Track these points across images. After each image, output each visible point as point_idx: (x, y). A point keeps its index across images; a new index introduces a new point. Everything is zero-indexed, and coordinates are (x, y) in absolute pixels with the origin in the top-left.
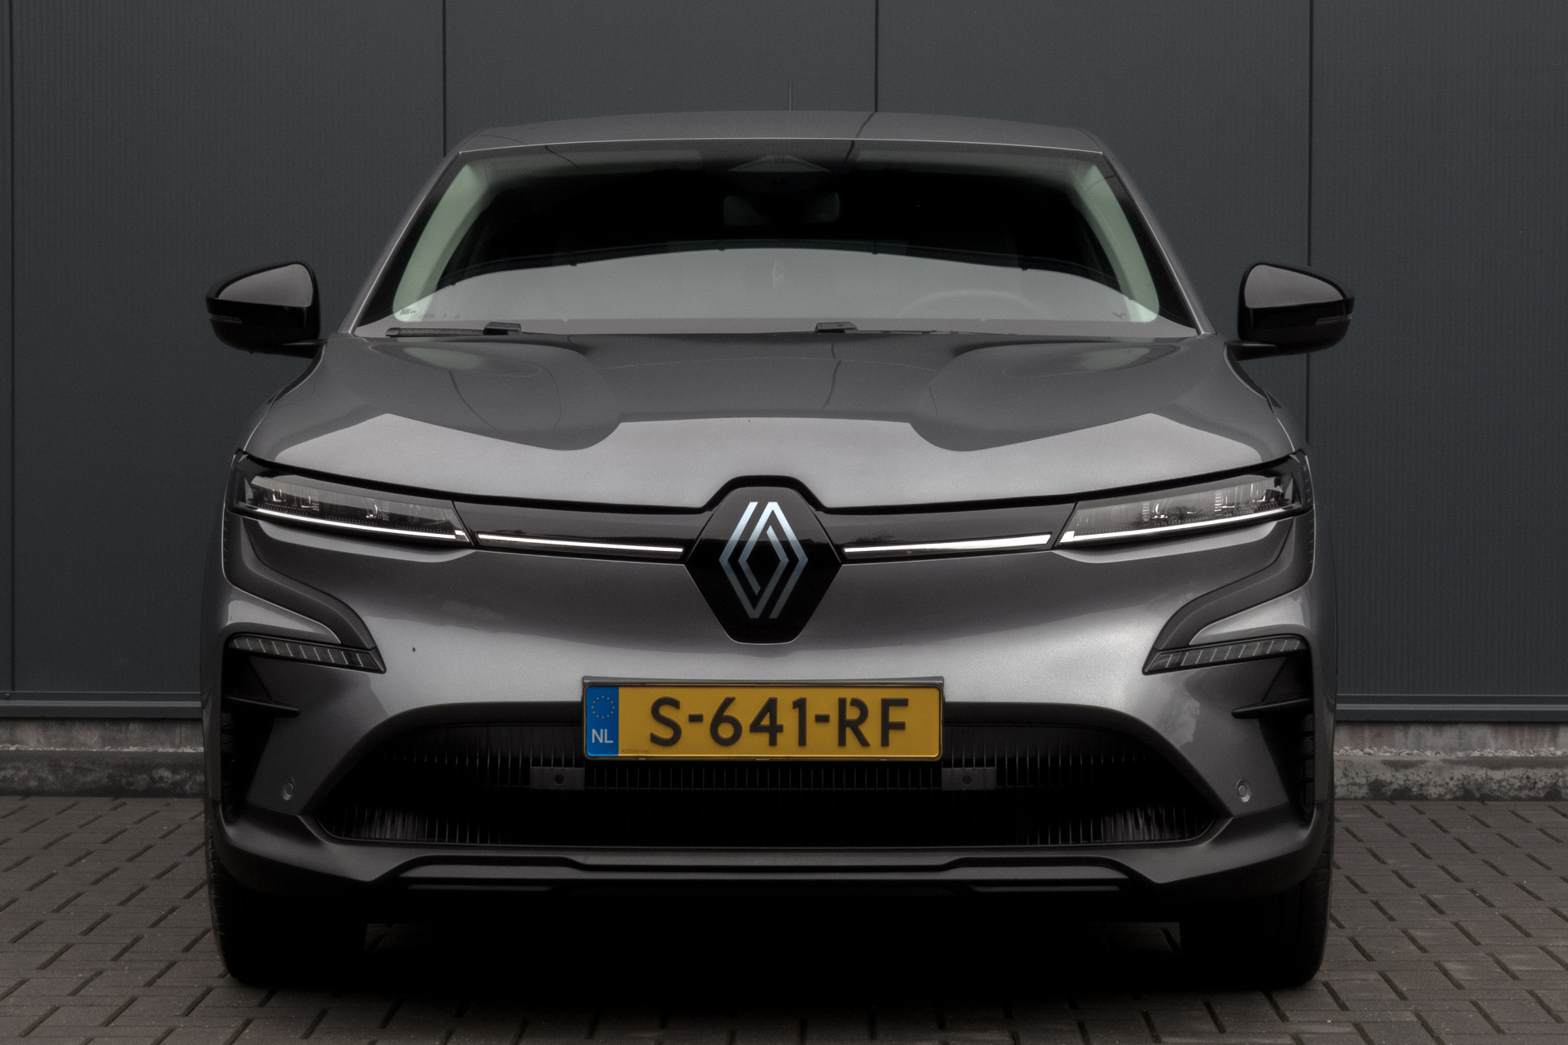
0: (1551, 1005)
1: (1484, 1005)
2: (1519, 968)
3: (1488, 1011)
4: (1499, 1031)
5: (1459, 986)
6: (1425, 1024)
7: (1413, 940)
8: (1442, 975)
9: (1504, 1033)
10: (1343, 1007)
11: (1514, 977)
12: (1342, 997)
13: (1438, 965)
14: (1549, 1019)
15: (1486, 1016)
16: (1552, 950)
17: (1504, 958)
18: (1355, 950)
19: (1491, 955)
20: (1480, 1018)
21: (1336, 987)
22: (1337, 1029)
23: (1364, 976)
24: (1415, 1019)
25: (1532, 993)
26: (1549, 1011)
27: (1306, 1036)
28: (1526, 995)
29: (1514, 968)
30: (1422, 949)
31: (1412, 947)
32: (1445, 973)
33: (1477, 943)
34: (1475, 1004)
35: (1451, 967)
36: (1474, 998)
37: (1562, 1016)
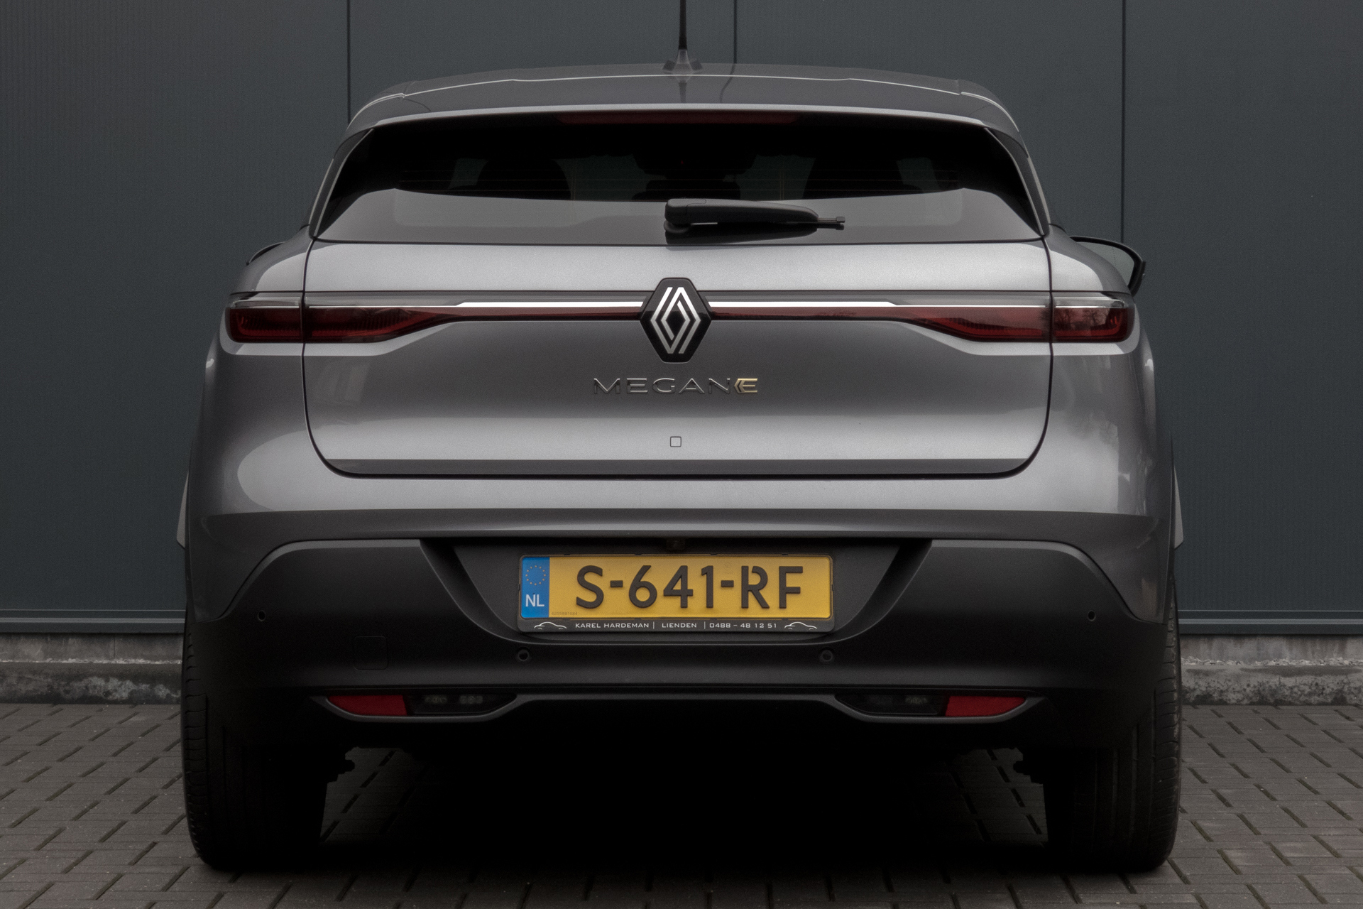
0: (1317, 888)
1: (1258, 888)
2: (1292, 855)
3: (1261, 893)
5: (1237, 871)
6: (1203, 906)
7: (1200, 830)
8: (1222, 861)
10: (1132, 890)
11: (1287, 863)
12: (1132, 881)
13: (1220, 852)
14: (1315, 900)
15: (1258, 898)
16: (1324, 839)
17: (1279, 846)
19: (1269, 843)
20: (1253, 900)
24: (1195, 901)
25: (1301, 877)
26: (1315, 893)
28: (1296, 879)
29: (1288, 854)
30: (1208, 838)
31: (1199, 837)
32: (1226, 859)
33: (1257, 833)
34: (1250, 887)
35: (1232, 854)
36: (1250, 882)
37: (1327, 897)
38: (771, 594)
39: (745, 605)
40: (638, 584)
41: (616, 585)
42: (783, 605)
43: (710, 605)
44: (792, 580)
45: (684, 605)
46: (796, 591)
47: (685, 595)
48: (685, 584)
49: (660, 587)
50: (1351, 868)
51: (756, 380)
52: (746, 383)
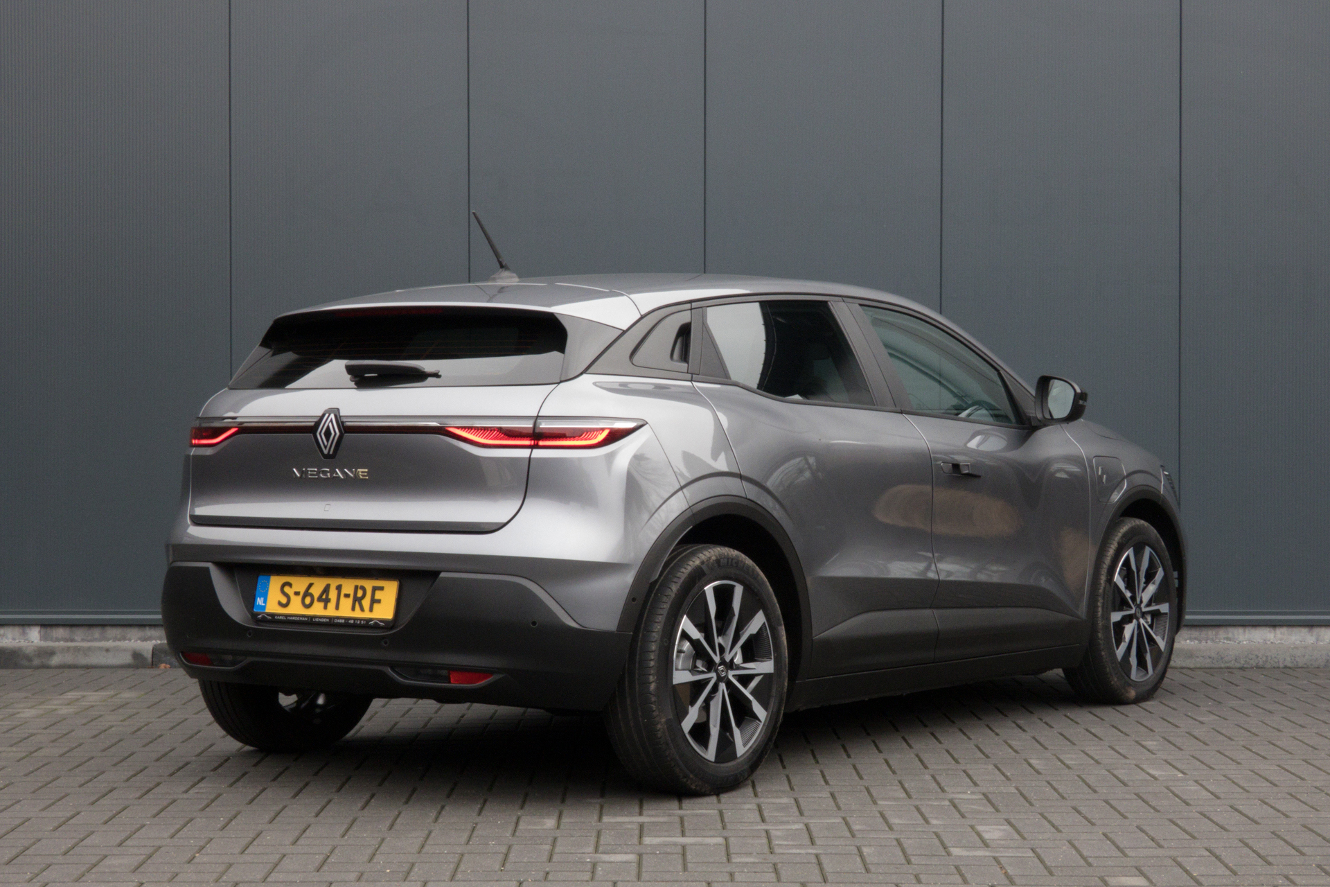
0: (1091, 783)
1: (1054, 784)
3: (1056, 786)
4: (1063, 798)
5: (1038, 772)
6: (1022, 794)
9: (1066, 799)
10: (975, 784)
11: (1068, 767)
12: (975, 778)
13: (1026, 760)
14: (1090, 791)
16: (1088, 752)
17: (1062, 757)
18: (979, 752)
19: (1055, 755)
20: (1052, 791)
21: (971, 773)
22: (974, 797)
23: (986, 767)
24: (1017, 792)
25: (1079, 776)
26: (1089, 786)
27: (957, 800)
28: (1076, 778)
29: (1068, 762)
30: (1016, 751)
31: (1010, 750)
32: (1030, 765)
33: (1046, 749)
34: (1049, 783)
35: (1033, 762)
37: (1097, 789)
38: (366, 603)
39: (353, 609)
40: (307, 594)
41: (297, 593)
42: (371, 610)
43: (337, 607)
44: (378, 595)
45: (325, 607)
46: (379, 601)
47: (327, 601)
48: (327, 595)
49: (316, 596)
50: (1109, 771)
51: (366, 470)
52: (362, 472)
